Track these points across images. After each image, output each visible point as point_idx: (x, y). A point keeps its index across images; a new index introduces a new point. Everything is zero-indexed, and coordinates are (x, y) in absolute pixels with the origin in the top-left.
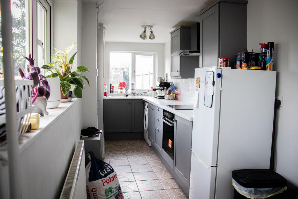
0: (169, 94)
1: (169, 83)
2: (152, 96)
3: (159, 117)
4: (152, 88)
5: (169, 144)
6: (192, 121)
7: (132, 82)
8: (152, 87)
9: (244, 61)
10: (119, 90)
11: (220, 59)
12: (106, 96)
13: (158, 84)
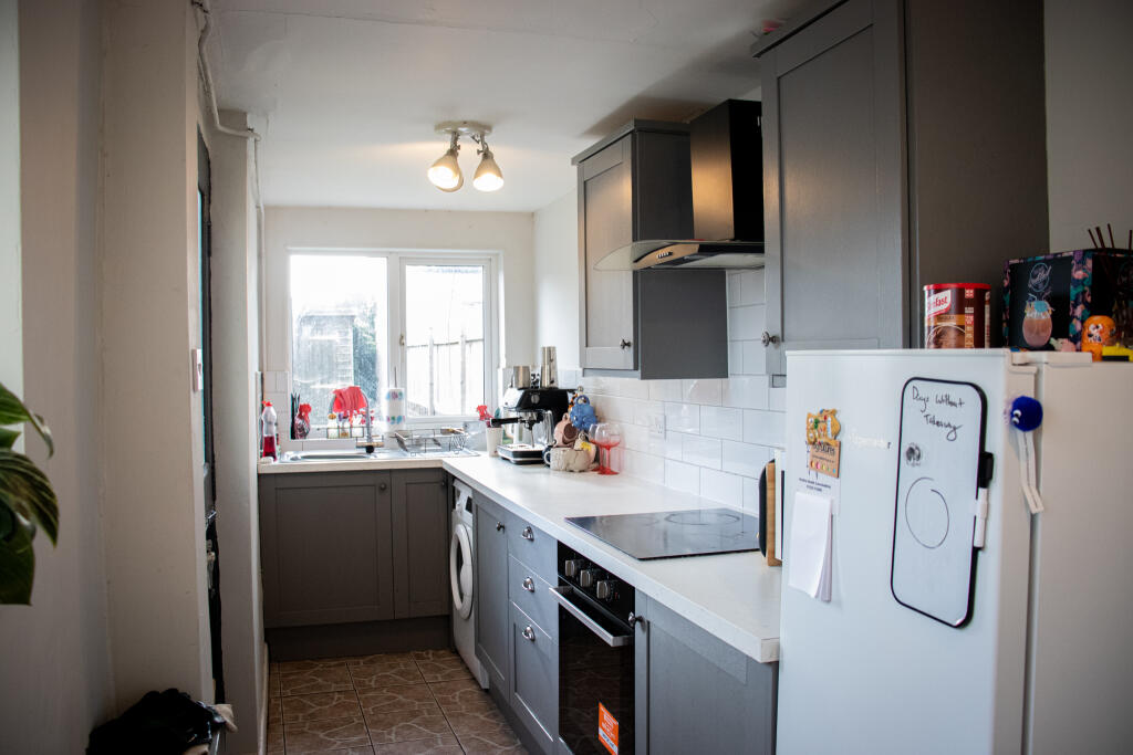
0: (565, 442)
1: (564, 393)
2: (484, 449)
3: (536, 576)
4: (481, 409)
5: (601, 732)
6: (775, 666)
7: (392, 388)
8: (481, 403)
9: (1085, 302)
10: (333, 424)
11: (938, 290)
12: (272, 458)
13: (515, 396)
